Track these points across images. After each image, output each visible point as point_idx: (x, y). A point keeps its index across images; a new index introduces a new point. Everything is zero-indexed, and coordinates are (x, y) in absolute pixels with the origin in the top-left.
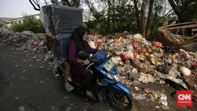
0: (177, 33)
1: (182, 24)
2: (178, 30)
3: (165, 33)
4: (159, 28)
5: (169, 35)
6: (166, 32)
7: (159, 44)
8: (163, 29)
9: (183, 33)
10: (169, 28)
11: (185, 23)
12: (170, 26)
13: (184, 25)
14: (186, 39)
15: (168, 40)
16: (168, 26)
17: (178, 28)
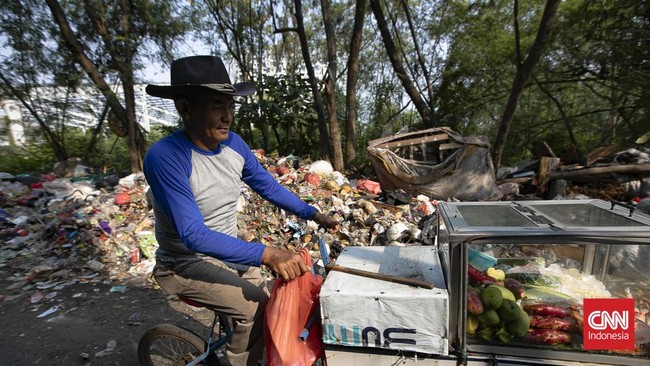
0: (411, 156)
1: (420, 132)
2: (412, 148)
3: (385, 157)
4: (370, 142)
5: (395, 161)
6: (387, 153)
7: (375, 186)
8: (379, 146)
9: (424, 155)
10: (394, 144)
11: (425, 131)
12: (396, 137)
13: (423, 135)
14: (430, 170)
15: (393, 174)
16: (391, 138)
17: (412, 142)
